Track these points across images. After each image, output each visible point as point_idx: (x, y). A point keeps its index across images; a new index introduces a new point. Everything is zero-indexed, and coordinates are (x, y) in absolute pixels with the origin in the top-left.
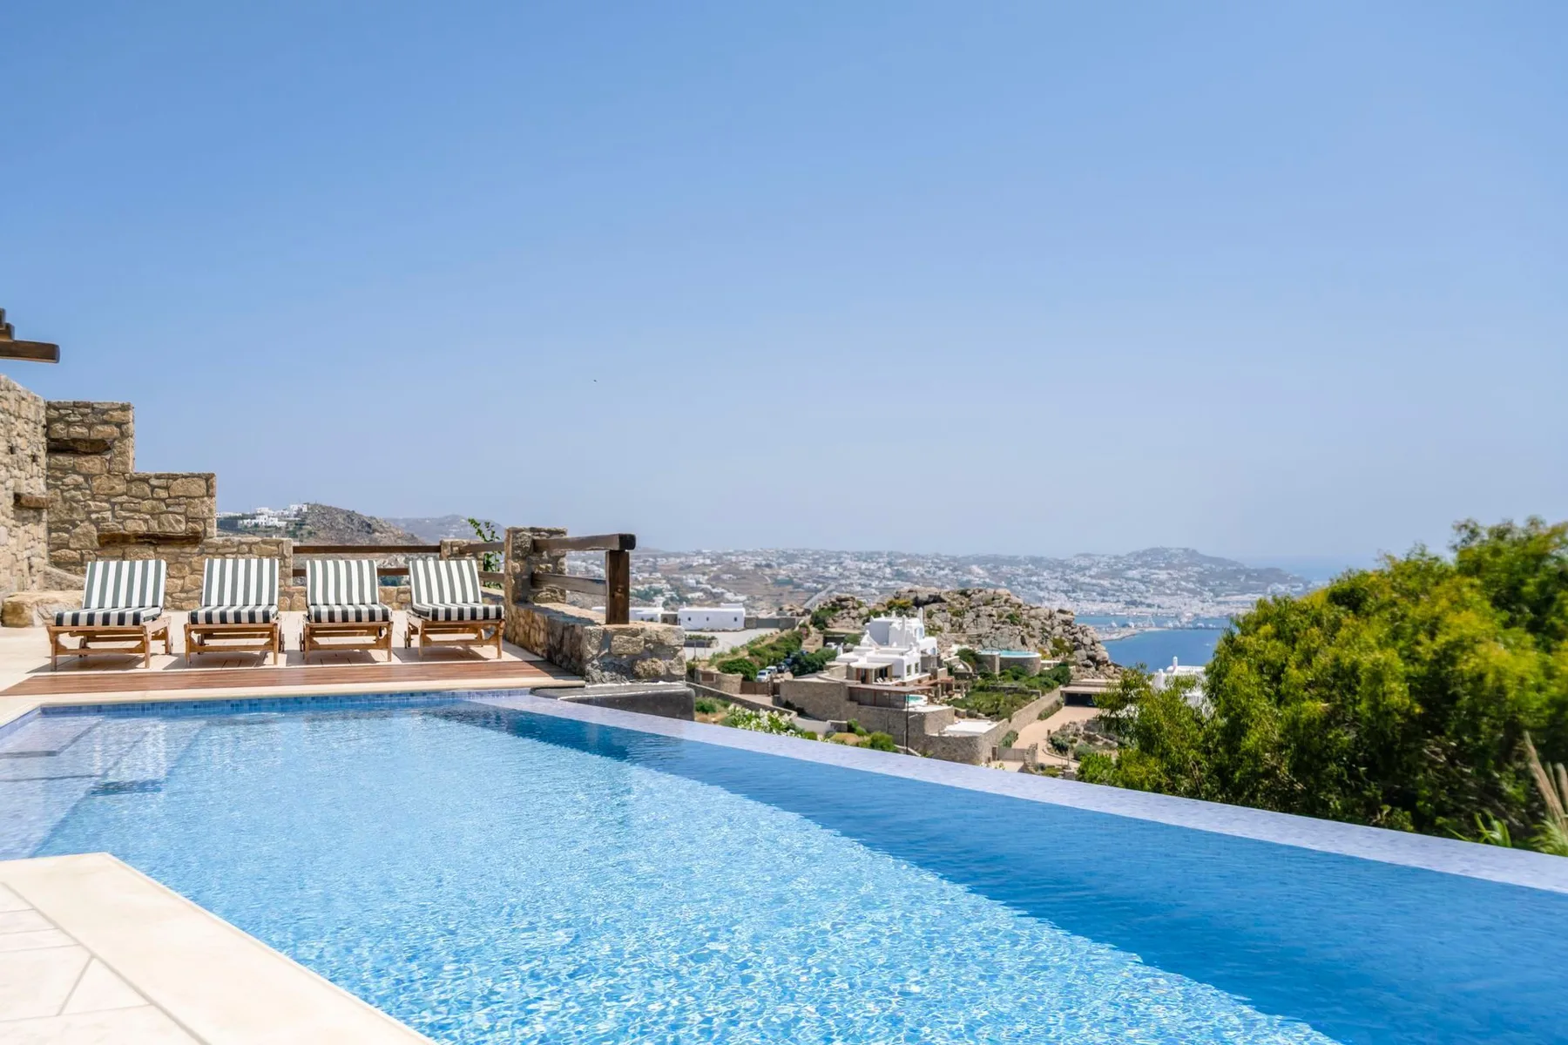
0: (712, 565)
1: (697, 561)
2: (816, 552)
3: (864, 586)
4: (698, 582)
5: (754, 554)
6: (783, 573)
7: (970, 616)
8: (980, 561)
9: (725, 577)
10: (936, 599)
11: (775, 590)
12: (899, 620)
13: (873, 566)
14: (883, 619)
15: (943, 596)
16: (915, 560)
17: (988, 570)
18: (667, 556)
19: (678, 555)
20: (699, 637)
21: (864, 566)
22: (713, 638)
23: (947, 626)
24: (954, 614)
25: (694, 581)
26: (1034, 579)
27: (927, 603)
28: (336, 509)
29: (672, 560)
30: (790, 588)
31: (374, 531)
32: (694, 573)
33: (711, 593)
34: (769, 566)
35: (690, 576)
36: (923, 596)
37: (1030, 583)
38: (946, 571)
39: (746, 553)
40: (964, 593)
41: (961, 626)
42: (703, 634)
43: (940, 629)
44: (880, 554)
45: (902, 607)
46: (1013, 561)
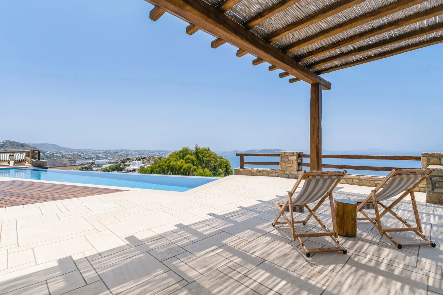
0: (106, 153)
1: (102, 152)
2: (127, 150)
3: (136, 156)
4: (102, 156)
5: (114, 150)
6: (120, 154)
7: (151, 161)
8: (157, 151)
9: (108, 155)
10: (145, 158)
11: (118, 157)
12: (137, 161)
13: (137, 152)
14: (135, 161)
15: (146, 157)
16: (145, 151)
17: (158, 153)
18: (96, 151)
19: (98, 151)
20: (99, 166)
21: (136, 152)
22: (102, 166)
23: (147, 162)
24: (148, 160)
25: (101, 156)
26: (166, 154)
27: (143, 159)
28: (14, 142)
29: (97, 152)
30: (121, 156)
31: (24, 146)
32: (102, 154)
33: (105, 158)
34: (117, 153)
35: (101, 155)
36: (142, 157)
37: (165, 155)
38: (151, 153)
39: (112, 150)
40: (150, 157)
41: (149, 162)
42: (100, 165)
43: (145, 163)
44: (139, 150)
45: (139, 159)
46: (162, 151)
